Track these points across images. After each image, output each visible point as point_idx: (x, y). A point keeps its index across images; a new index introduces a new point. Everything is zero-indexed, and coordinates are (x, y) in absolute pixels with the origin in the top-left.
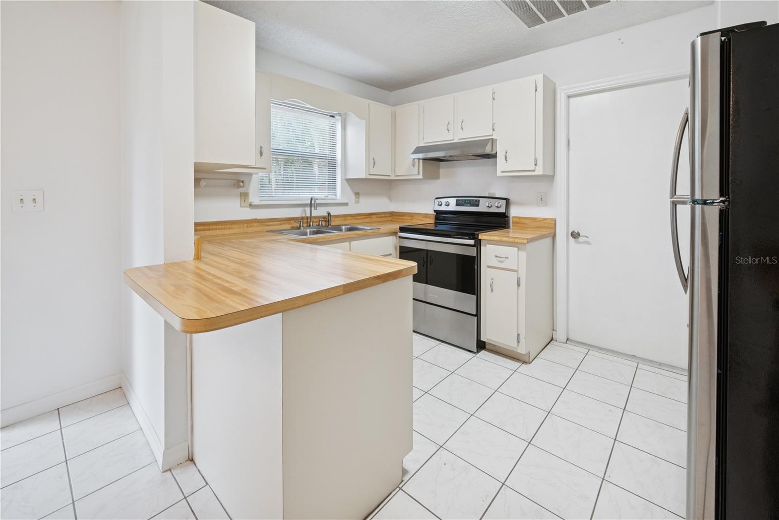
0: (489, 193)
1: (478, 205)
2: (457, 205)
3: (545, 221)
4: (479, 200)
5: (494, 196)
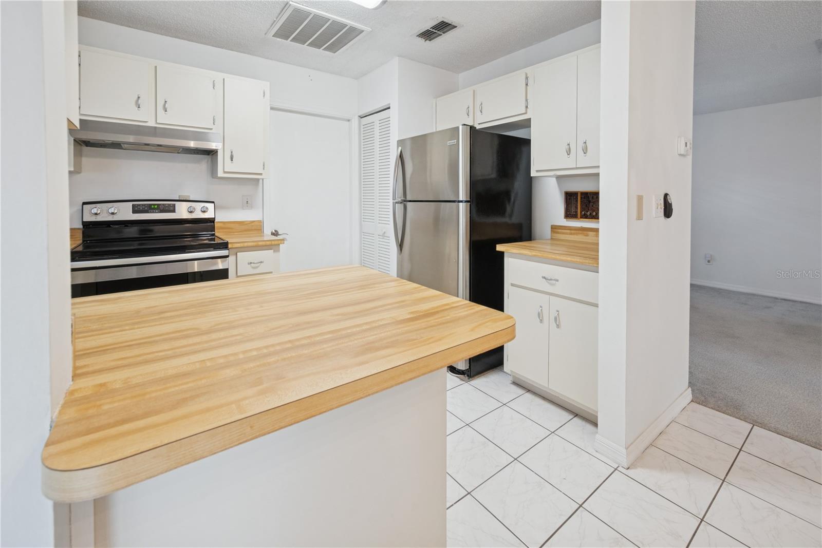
0: (179, 196)
1: (174, 211)
2: (134, 212)
3: (253, 224)
4: (175, 205)
5: (188, 199)
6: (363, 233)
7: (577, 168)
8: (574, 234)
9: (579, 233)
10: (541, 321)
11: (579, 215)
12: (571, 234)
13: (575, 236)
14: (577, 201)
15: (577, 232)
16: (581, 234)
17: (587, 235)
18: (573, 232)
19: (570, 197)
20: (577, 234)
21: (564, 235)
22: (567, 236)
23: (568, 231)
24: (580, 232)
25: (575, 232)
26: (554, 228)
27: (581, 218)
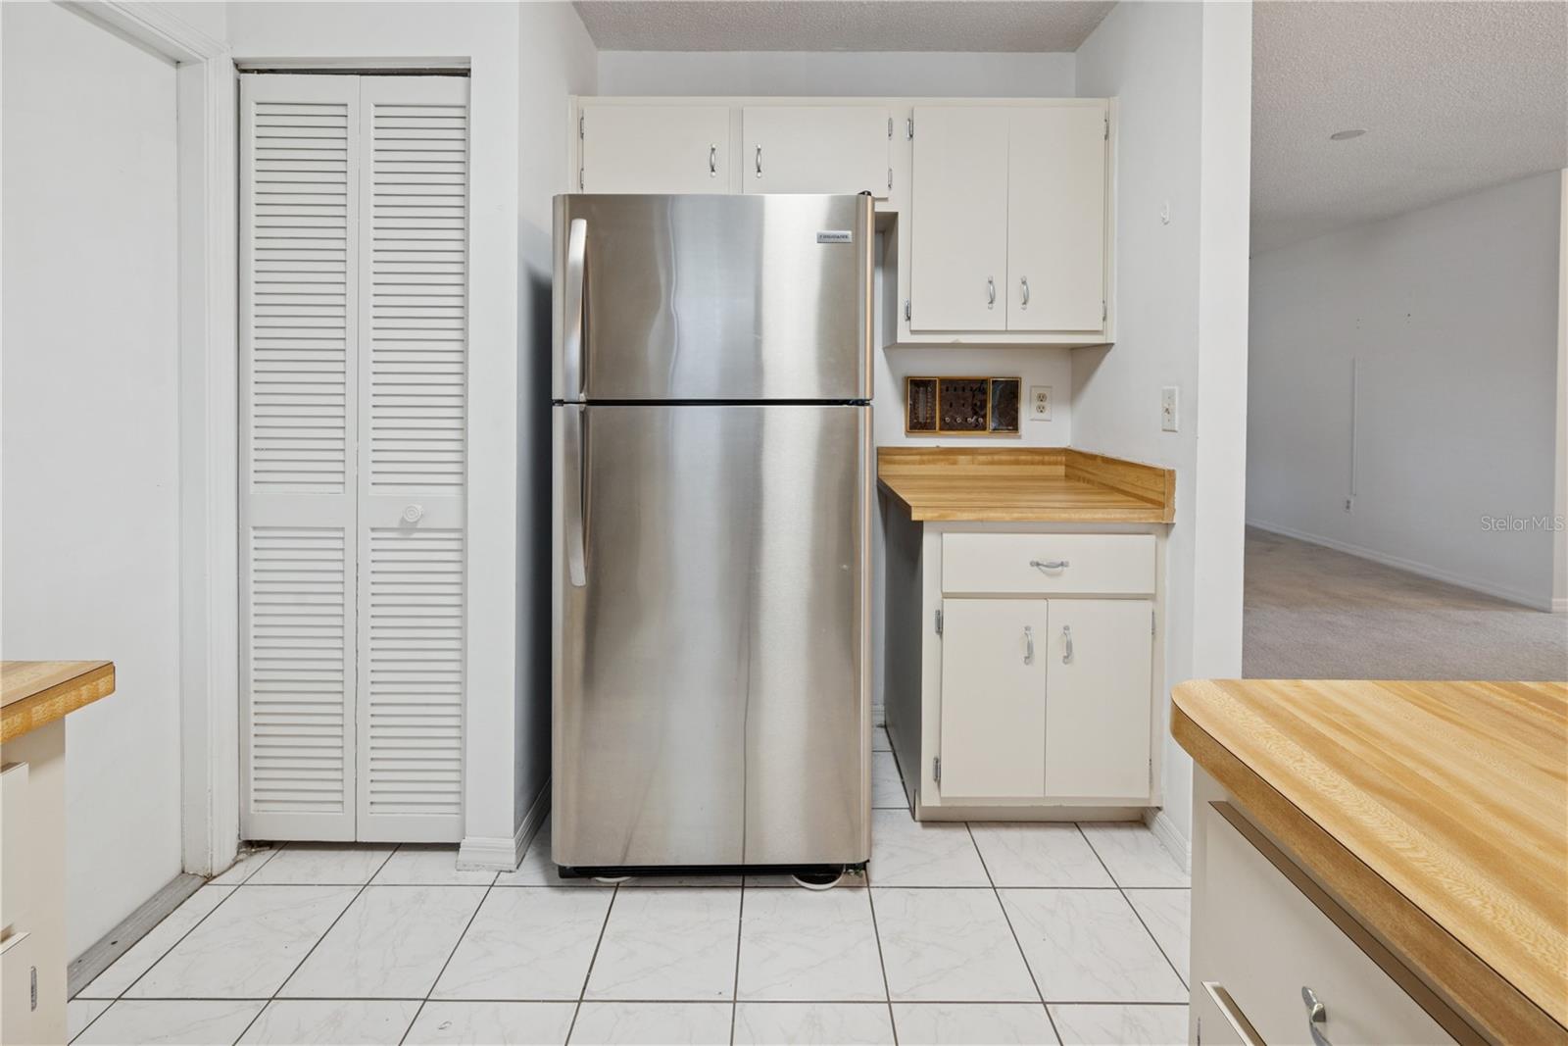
6: (255, 528)
7: (1006, 332)
8: (929, 462)
9: (938, 460)
10: (1028, 658)
11: (937, 428)
12: (922, 462)
13: (932, 466)
14: (934, 397)
15: (936, 457)
16: (942, 460)
17: (955, 463)
18: (925, 458)
19: (917, 389)
20: (933, 462)
21: (907, 467)
22: (912, 467)
23: (918, 458)
24: (941, 457)
25: (931, 457)
26: (883, 454)
27: (941, 429)
